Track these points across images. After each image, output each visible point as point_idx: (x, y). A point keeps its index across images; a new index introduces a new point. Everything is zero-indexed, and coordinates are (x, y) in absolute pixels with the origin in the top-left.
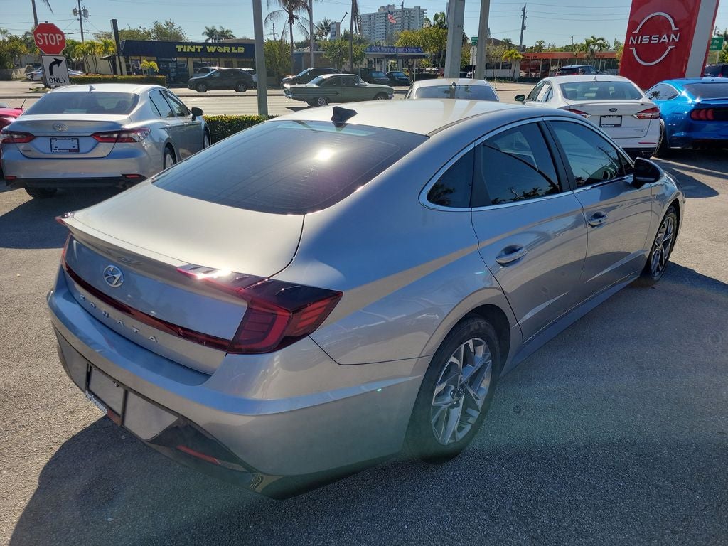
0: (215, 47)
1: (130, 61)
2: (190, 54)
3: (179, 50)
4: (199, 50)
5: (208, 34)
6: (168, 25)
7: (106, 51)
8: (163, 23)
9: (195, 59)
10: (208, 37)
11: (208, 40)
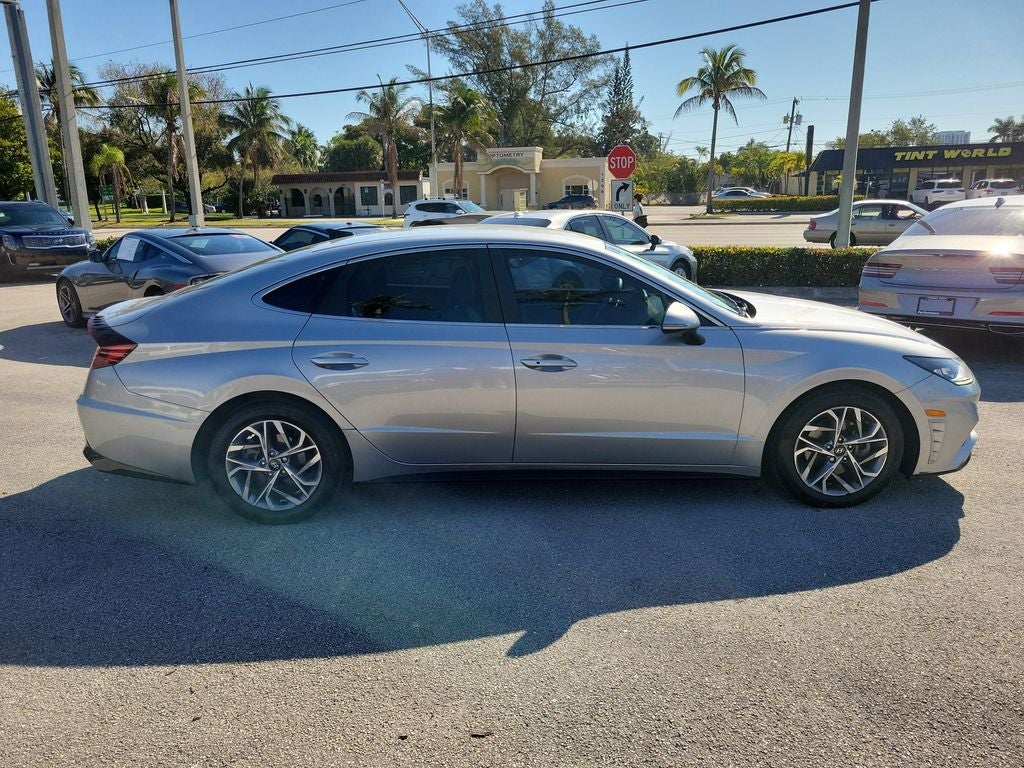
0: (959, 151)
1: (824, 177)
2: (916, 163)
3: (899, 159)
4: (930, 157)
5: (997, 129)
6: (914, 123)
7: (798, 167)
8: (907, 122)
9: (921, 169)
10: (997, 134)
11: (996, 138)
